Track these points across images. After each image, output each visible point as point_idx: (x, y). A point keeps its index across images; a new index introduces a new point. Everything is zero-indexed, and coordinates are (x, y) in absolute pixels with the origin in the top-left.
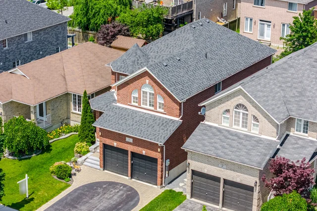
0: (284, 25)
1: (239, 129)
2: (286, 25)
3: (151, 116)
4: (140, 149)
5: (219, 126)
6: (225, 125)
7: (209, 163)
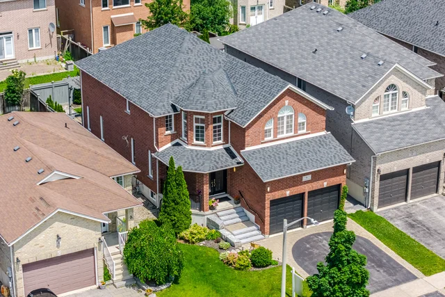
0: (30, 31)
1: (390, 113)
2: (34, 31)
3: (297, 142)
4: (320, 182)
5: (371, 120)
6: (375, 116)
7: (399, 158)
